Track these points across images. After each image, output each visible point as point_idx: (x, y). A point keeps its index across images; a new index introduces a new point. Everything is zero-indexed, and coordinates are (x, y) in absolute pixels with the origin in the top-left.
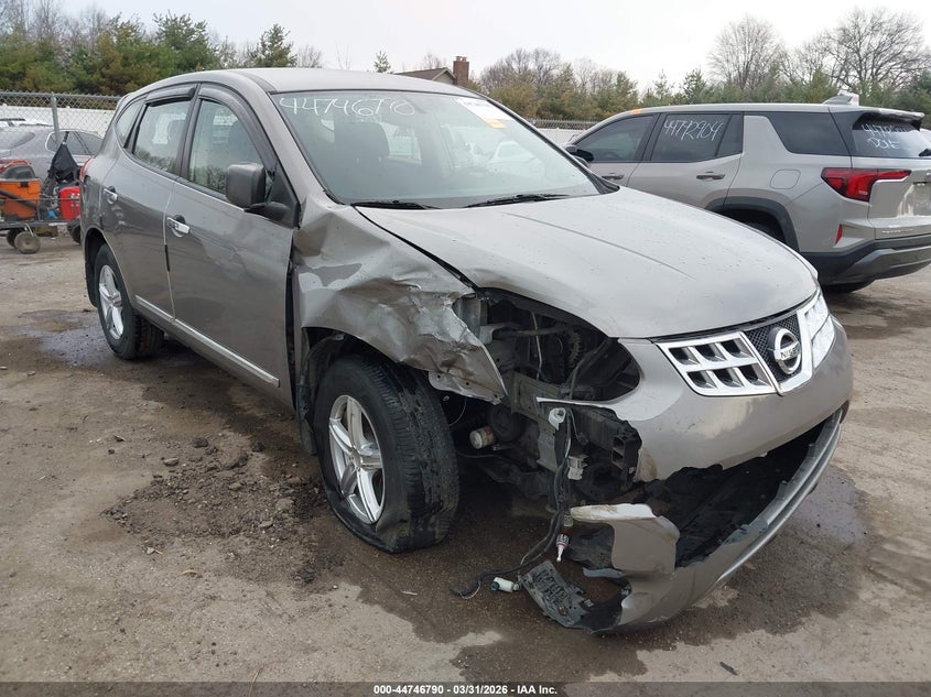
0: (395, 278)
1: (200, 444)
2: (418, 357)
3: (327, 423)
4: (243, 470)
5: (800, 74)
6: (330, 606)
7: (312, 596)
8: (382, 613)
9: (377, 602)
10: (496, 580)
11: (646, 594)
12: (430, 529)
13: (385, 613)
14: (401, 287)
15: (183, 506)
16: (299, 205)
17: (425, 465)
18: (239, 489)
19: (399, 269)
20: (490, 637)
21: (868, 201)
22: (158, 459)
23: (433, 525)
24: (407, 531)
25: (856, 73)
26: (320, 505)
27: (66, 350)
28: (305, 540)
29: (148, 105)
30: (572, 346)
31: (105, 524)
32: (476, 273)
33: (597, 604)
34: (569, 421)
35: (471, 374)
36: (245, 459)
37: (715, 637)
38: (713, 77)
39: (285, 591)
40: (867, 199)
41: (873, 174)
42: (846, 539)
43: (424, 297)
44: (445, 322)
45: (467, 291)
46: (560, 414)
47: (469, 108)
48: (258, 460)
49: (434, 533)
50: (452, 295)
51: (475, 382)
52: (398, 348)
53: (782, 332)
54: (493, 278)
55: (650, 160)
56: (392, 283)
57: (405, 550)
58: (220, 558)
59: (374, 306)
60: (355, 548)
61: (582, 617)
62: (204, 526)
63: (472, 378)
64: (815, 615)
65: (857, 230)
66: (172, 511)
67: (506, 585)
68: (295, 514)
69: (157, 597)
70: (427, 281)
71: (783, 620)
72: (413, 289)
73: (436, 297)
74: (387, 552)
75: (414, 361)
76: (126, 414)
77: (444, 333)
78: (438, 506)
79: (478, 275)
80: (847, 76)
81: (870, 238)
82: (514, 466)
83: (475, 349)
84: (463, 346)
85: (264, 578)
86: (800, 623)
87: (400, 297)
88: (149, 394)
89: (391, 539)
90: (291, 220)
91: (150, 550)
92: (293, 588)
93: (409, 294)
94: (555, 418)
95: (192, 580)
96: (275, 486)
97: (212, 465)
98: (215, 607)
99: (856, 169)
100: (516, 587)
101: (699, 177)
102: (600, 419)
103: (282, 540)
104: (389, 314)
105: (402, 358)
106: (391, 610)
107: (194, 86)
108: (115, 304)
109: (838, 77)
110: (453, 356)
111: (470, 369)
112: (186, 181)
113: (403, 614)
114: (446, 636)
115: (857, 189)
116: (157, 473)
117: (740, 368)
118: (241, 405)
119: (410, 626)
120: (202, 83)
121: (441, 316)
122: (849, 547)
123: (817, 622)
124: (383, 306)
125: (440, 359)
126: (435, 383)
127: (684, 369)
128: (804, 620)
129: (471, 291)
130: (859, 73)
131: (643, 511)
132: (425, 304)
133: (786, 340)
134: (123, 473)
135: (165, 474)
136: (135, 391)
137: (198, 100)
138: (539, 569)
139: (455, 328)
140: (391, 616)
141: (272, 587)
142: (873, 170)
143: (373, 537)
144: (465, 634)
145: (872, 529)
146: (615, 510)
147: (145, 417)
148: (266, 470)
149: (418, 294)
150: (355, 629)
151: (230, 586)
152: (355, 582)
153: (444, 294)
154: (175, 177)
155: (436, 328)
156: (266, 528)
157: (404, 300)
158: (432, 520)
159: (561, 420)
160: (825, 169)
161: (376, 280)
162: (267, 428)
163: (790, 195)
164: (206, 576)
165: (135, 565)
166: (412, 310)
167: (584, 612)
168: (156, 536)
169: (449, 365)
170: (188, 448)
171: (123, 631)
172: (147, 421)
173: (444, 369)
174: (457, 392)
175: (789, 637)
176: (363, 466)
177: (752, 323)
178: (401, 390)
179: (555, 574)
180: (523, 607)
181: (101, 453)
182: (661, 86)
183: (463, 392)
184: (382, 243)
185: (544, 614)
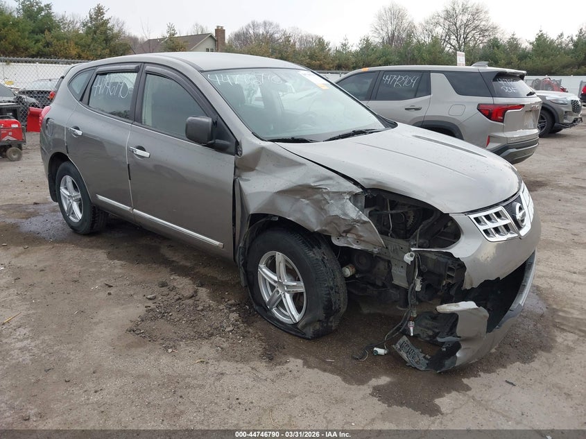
0: (313, 185)
1: (163, 285)
2: (327, 228)
3: (256, 267)
4: (197, 298)
5: (423, 38)
6: (290, 371)
7: (278, 367)
8: (321, 373)
9: (315, 367)
10: (375, 349)
11: (469, 348)
12: (329, 324)
13: (322, 373)
14: (316, 189)
15: (172, 322)
16: (237, 141)
17: (332, 288)
18: (202, 310)
19: (314, 179)
20: (384, 380)
21: (503, 122)
22: (141, 295)
23: (331, 322)
24: (318, 326)
25: (454, 38)
26: (254, 316)
27: (39, 231)
28: (256, 336)
29: (97, 74)
30: (409, 217)
31: (131, 338)
32: (365, 180)
33: (432, 357)
34: (417, 259)
35: (361, 236)
36: (196, 292)
37: (497, 368)
38: (376, 40)
39: (261, 365)
40: (502, 121)
41: (504, 107)
42: (540, 312)
43: (331, 194)
44: (346, 208)
45: (358, 190)
46: (411, 256)
47: (306, 77)
48: (203, 292)
49: (332, 326)
50: (349, 193)
51: (364, 241)
52: (314, 223)
53: (518, 205)
54: (374, 183)
55: (375, 99)
56: (310, 187)
57: (318, 336)
58: (213, 351)
59: (297, 200)
60: (287, 339)
61: (427, 364)
62: (192, 333)
63: (362, 239)
64: (540, 352)
65: (498, 139)
66: (169, 327)
67: (381, 351)
68: (243, 322)
69: (189, 376)
70: (333, 186)
71: (526, 356)
72: (324, 190)
73: (340, 194)
74: (308, 339)
75: (326, 230)
76: (104, 269)
77: (345, 214)
78: (338, 311)
79: (366, 181)
80: (449, 39)
81: (504, 143)
82: (369, 286)
83: (365, 222)
84: (357, 221)
85: (244, 360)
86: (534, 357)
87: (315, 194)
88: (111, 256)
89: (310, 332)
90: (233, 151)
91: (170, 350)
92: (265, 364)
93: (322, 193)
94: (408, 258)
95: (204, 365)
96: (221, 307)
97: (177, 297)
98: (225, 378)
99: (496, 104)
100: (386, 352)
101: (406, 109)
102: (434, 257)
103: (244, 337)
104: (307, 204)
105: (317, 228)
106: (325, 371)
107: (139, 64)
108: (76, 201)
109: (445, 40)
110: (350, 227)
111: (361, 234)
112: (140, 124)
113: (332, 372)
114: (362, 382)
115: (497, 115)
116: (146, 305)
117: (494, 228)
118: (174, 259)
119: (339, 378)
120: (145, 63)
121: (343, 205)
122: (542, 316)
123: (543, 356)
124: (303, 200)
125: (343, 228)
126: (335, 242)
127: (482, 228)
128: (536, 355)
129: (361, 190)
130: (457, 37)
131: (471, 305)
132: (332, 199)
133: (521, 209)
134: (124, 306)
135: (150, 304)
136: (101, 255)
137: (144, 75)
138: (401, 341)
139: (353, 212)
140: (326, 374)
141: (252, 364)
142: (505, 105)
143: (295, 331)
144: (371, 379)
145: (549, 305)
146: (458, 306)
147: (117, 271)
148: (212, 297)
149: (328, 193)
150: (311, 383)
151: (228, 366)
152: (297, 357)
153: (345, 193)
154: (131, 122)
155: (340, 212)
156: (231, 331)
157: (318, 196)
158: (331, 319)
159: (412, 259)
160: (479, 105)
161: (300, 186)
162: (197, 272)
163: (461, 119)
164: (210, 361)
165: (165, 360)
166: (323, 202)
167: (427, 362)
168: (168, 342)
169: (347, 232)
170: (157, 288)
171: (181, 397)
172: (121, 273)
173: (344, 235)
174: (351, 246)
175: (532, 364)
176: (286, 291)
177: (505, 201)
178: (313, 247)
179: (409, 343)
180: (395, 362)
181: (103, 295)
182: (345, 45)
183: (355, 246)
184: (300, 164)
185: (407, 364)
